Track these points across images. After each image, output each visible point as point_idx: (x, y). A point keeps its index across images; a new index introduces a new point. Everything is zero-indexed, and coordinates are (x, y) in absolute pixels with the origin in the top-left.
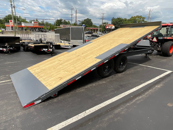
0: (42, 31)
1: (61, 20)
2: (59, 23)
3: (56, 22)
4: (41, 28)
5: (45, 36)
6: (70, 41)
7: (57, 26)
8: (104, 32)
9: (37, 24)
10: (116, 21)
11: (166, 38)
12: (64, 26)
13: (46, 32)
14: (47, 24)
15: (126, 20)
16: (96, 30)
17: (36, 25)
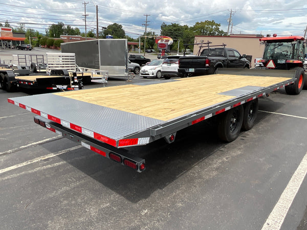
0: (22, 48)
1: (61, 25)
2: (57, 32)
3: (51, 30)
4: (18, 42)
5: (38, 57)
6: (98, 68)
7: (54, 37)
8: (149, 50)
9: (10, 33)
10: (170, 30)
11: (291, 61)
12: (68, 37)
13: (30, 50)
14: (31, 33)
15: (186, 27)
16: (133, 47)
17: (8, 34)
